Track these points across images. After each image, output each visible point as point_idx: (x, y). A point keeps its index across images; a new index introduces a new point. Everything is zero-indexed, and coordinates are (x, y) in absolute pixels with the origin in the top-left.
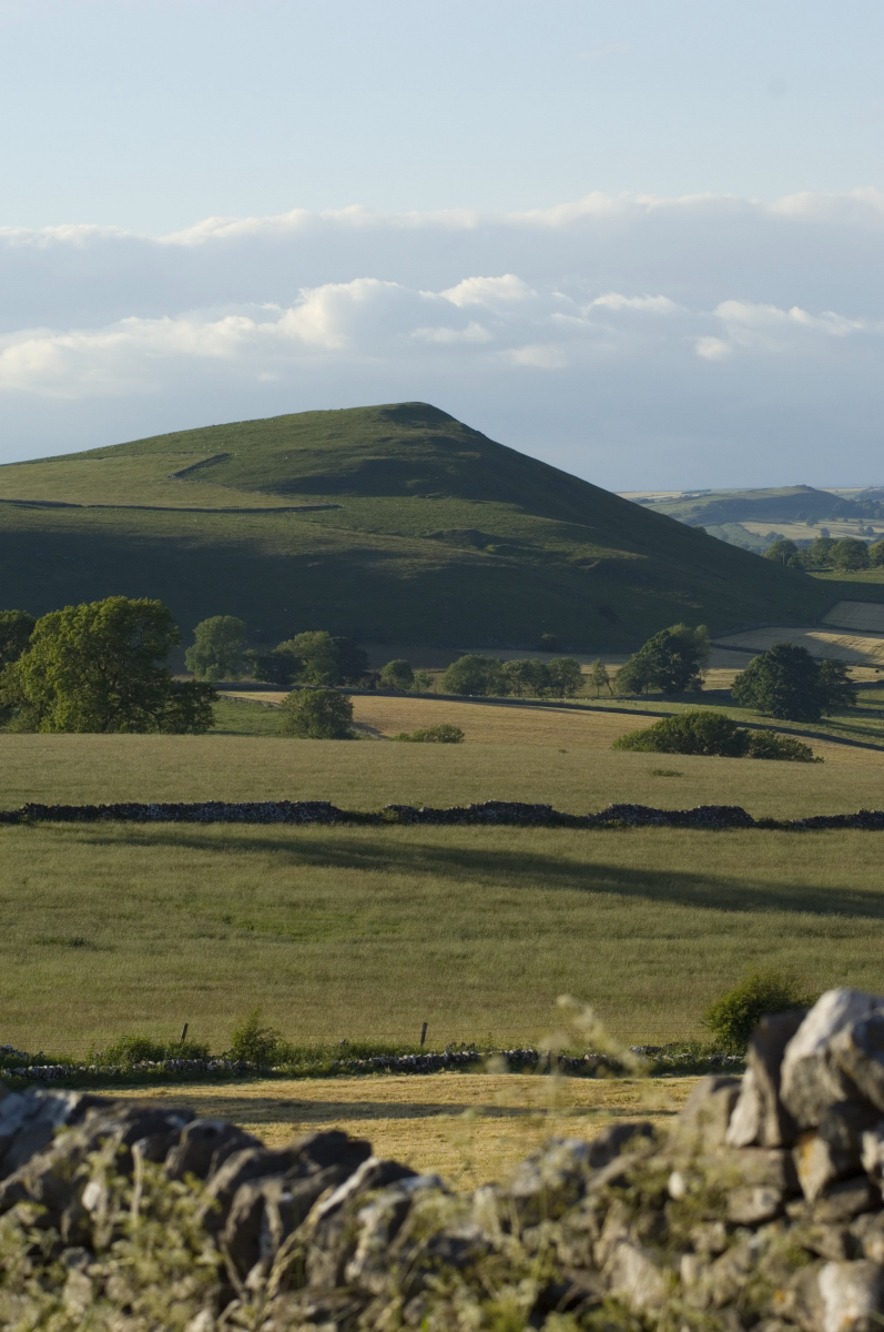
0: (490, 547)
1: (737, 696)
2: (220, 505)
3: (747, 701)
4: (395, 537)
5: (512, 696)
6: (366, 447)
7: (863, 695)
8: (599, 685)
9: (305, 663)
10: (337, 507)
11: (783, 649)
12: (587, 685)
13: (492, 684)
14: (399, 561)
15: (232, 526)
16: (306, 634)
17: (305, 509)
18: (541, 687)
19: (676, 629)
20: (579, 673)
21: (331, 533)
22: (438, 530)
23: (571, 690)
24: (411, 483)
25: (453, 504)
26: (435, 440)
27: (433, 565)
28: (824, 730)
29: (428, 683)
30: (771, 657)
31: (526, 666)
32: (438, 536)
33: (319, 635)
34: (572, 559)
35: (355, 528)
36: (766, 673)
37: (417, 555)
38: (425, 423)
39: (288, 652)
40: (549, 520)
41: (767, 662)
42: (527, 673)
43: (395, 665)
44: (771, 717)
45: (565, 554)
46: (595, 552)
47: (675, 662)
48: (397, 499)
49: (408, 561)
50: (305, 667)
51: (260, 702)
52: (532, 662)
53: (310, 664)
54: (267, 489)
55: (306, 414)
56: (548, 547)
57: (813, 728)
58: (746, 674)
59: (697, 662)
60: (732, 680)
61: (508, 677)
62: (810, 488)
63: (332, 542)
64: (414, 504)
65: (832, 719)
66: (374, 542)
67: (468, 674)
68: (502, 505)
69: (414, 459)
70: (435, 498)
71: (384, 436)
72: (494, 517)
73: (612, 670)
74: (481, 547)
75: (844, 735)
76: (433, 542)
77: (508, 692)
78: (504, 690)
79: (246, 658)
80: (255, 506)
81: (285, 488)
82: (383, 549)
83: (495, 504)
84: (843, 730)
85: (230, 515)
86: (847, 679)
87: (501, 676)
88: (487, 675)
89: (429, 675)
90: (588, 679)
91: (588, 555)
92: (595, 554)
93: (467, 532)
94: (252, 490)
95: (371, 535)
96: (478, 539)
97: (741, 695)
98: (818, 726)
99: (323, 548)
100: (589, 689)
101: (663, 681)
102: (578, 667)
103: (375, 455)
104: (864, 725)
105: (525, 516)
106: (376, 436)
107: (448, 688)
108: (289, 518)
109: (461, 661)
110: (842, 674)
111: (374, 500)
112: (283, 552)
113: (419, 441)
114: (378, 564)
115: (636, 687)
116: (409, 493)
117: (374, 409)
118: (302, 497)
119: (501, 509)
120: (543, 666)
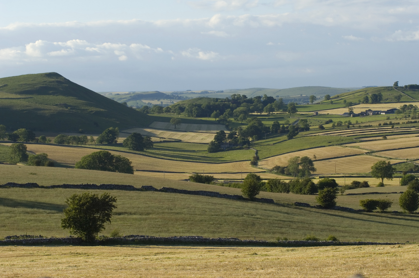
0: (69, 108)
1: (124, 145)
2: (5, 97)
3: (126, 146)
4: (46, 105)
5: (71, 144)
6: (40, 83)
7: (155, 144)
8: (92, 142)
9: (20, 136)
10: (33, 98)
11: (135, 134)
12: (89, 142)
13: (66, 141)
14: (46, 111)
15: (7, 102)
16: (21, 129)
17: (25, 98)
18: (78, 142)
19: (111, 128)
20: (87, 139)
21: (30, 104)
22: (57, 103)
23: (85, 143)
24: (51, 92)
25: (61, 97)
26: (57, 82)
27: (54, 112)
28: (144, 153)
29: (50, 141)
30: (132, 136)
31: (74, 137)
32: (57, 105)
33: (23, 129)
34: (89, 111)
35: (36, 103)
36: (131, 139)
37: (50, 110)
38: (55, 77)
39: (16, 133)
40: (84, 101)
41: (131, 137)
42: (74, 139)
43: (42, 137)
44: (132, 150)
45: (87, 110)
46: (94, 109)
47: (110, 136)
48: (48, 96)
49: (48, 111)
50: (20, 137)
51: (8, 146)
52: (76, 136)
53: (21, 136)
54: (16, 93)
55: (27, 75)
56: (83, 108)
57: (141, 153)
58: (126, 139)
59: (116, 136)
60: (123, 141)
61: (70, 140)
62: (158, 92)
63: (30, 106)
64: (51, 97)
65: (147, 150)
66: (40, 106)
67: (60, 139)
68: (73, 98)
69: (52, 86)
70: (57, 96)
71: (45, 80)
72: (71, 100)
73: (95, 138)
74: (67, 108)
75: (149, 154)
76: (55, 106)
77: (70, 143)
78: (69, 143)
79: (6, 135)
80: (13, 97)
81: (21, 93)
82: (42, 108)
83: (71, 97)
84: (149, 153)
85: (7, 100)
86: (151, 141)
87: (68, 139)
88: (65, 139)
89: (51, 139)
90: (89, 140)
91: (93, 110)
92: (94, 110)
93: (64, 104)
94: (13, 93)
95: (40, 105)
96: (66, 106)
97: (125, 145)
98: (143, 152)
99: (28, 108)
100: (89, 143)
101: (107, 141)
102: (87, 137)
103: (43, 85)
104: (154, 152)
105: (78, 100)
106: (43, 81)
107: (55, 142)
108: (21, 100)
109: (59, 135)
110: (150, 140)
111: (42, 96)
112: (18, 109)
113: (53, 82)
114: (41, 112)
115: (101, 142)
116: (51, 94)
117: (43, 74)
118: (24, 95)
119: (72, 99)
120: (78, 137)
